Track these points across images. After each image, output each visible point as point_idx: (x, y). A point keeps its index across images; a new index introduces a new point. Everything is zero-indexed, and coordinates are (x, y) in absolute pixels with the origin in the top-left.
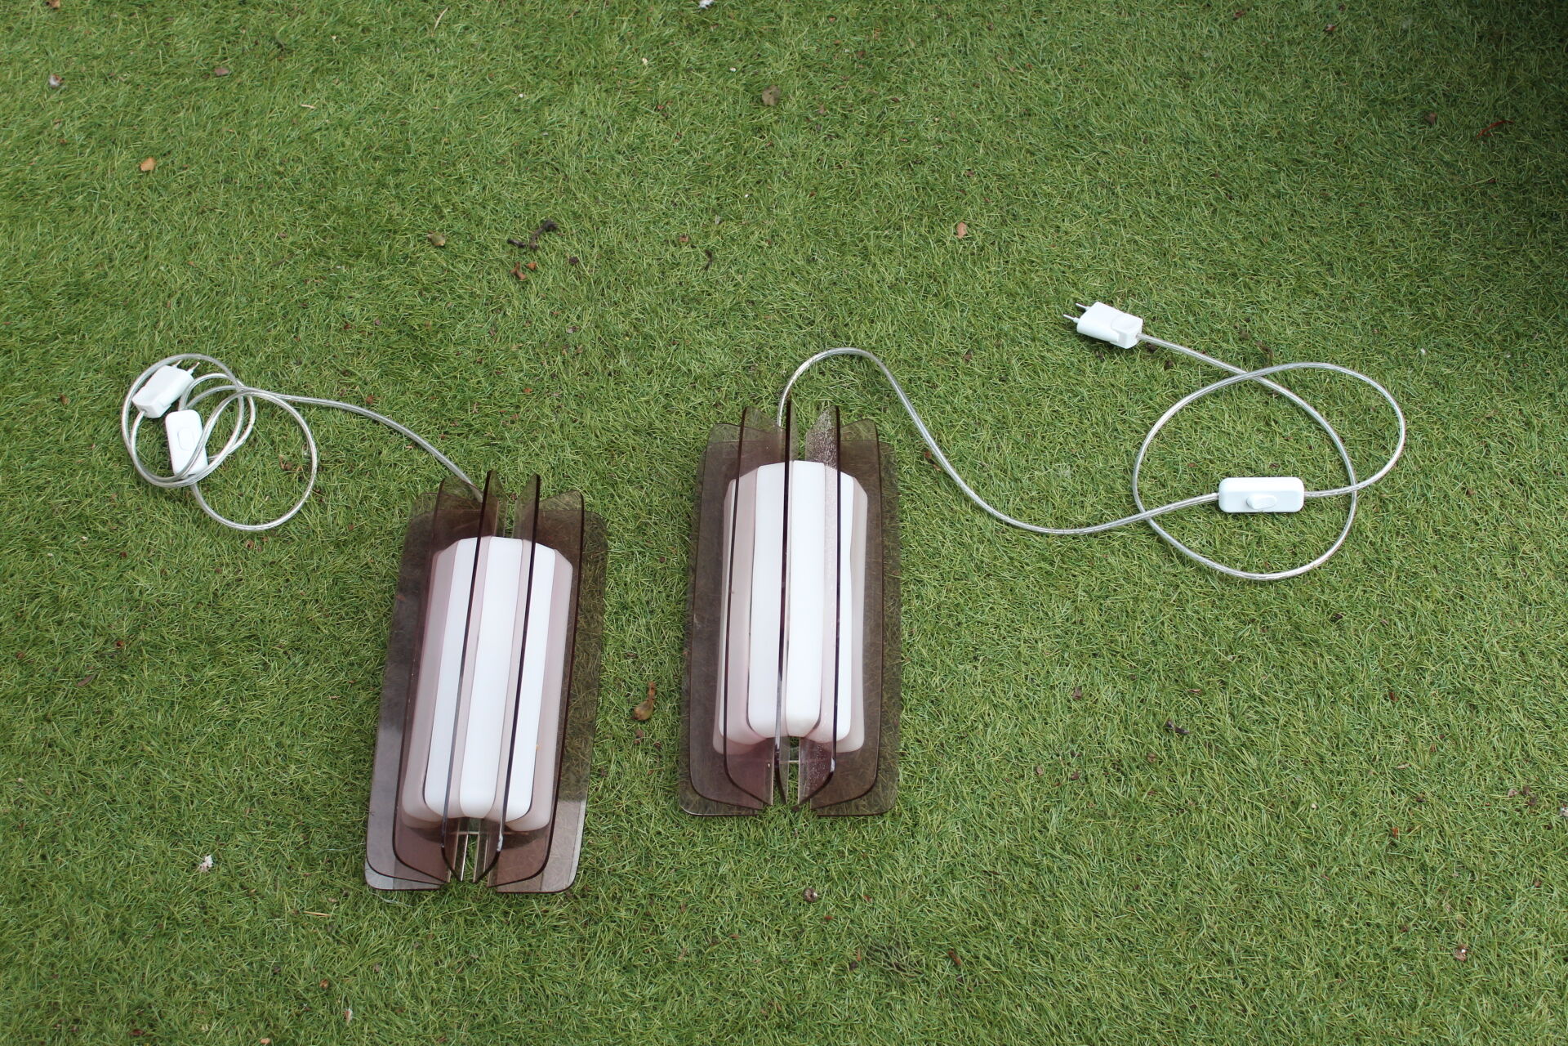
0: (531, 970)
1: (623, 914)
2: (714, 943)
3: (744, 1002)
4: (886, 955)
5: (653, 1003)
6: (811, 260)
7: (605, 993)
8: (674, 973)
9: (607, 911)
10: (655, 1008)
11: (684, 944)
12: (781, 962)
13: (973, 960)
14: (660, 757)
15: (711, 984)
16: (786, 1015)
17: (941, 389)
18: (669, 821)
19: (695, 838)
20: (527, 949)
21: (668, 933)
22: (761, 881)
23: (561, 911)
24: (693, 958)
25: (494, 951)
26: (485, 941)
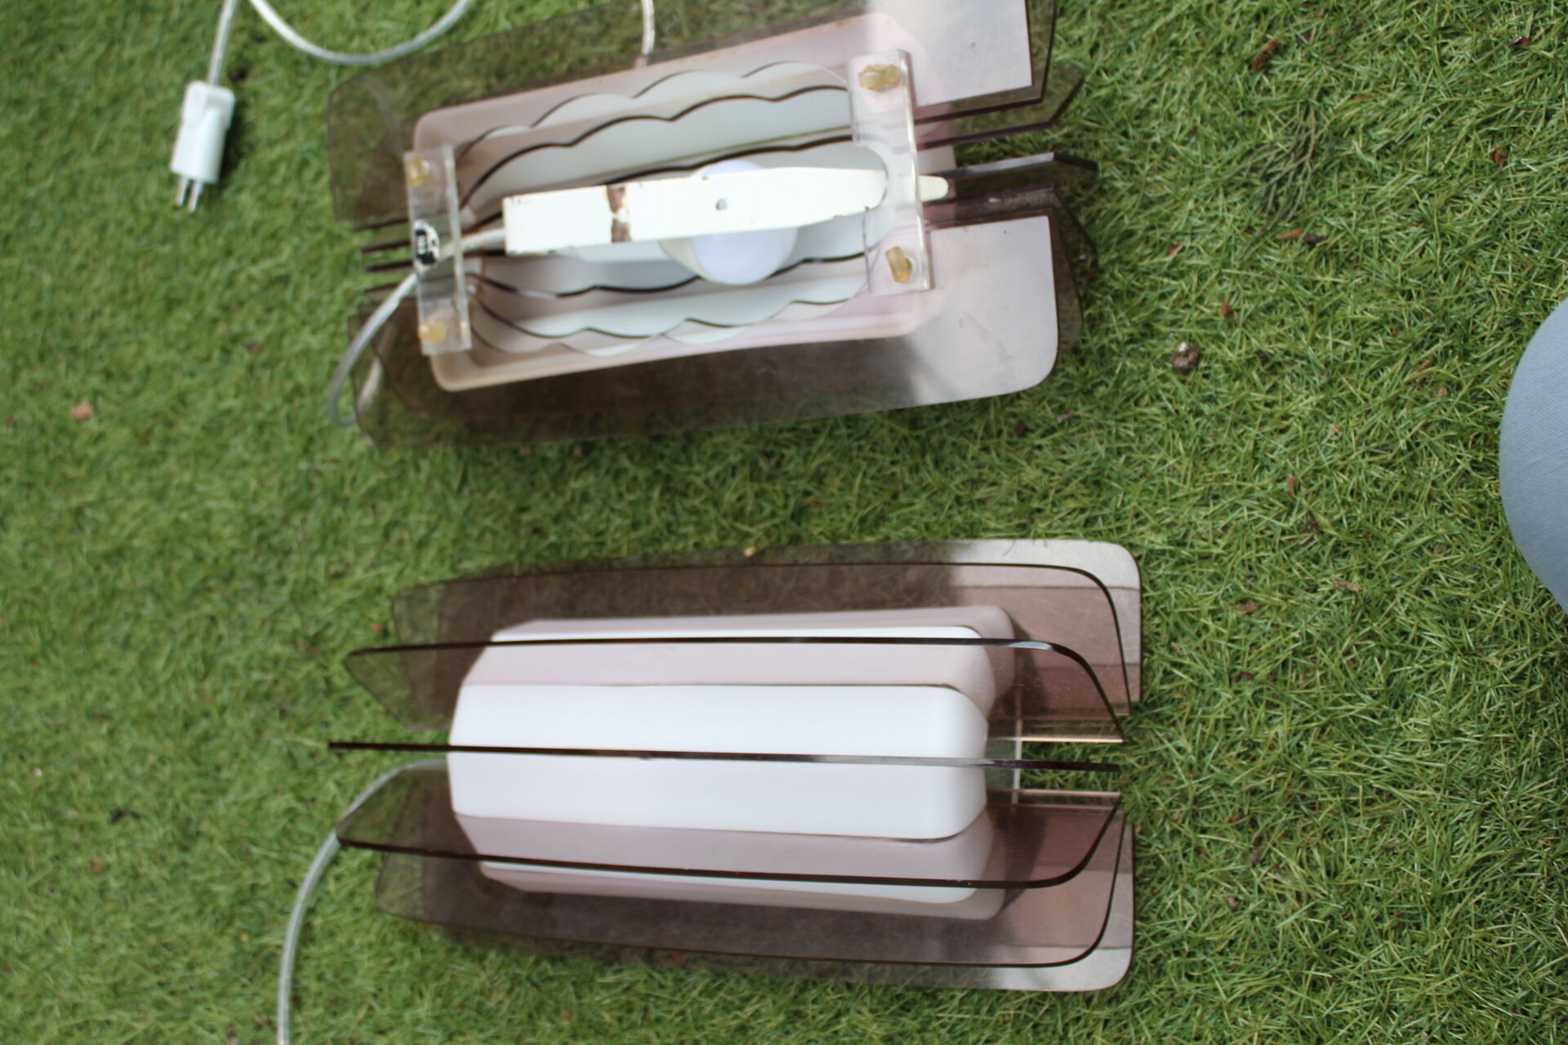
0: (1436, 904)
1: (1280, 729)
2: (1315, 525)
3: (1425, 439)
4: (1280, 183)
5: (1463, 628)
7: (1458, 733)
8: (1391, 595)
9: (1280, 765)
10: (1472, 623)
11: (1325, 589)
12: (1330, 383)
13: (1264, 23)
15: (1399, 515)
16: (1439, 346)
20: (1387, 924)
21: (1312, 624)
22: (1171, 461)
23: (1293, 864)
24: (1354, 562)
25: (1403, 998)
26: (1384, 1021)
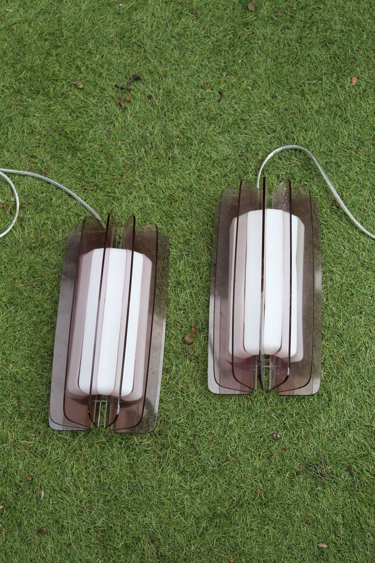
0: (134, 473)
1: (180, 444)
2: (227, 460)
3: (242, 491)
4: (315, 468)
5: (196, 491)
6: (274, 97)
7: (172, 485)
8: (206, 476)
9: (172, 443)
10: (197, 493)
11: (211, 461)
12: (261, 471)
13: (360, 472)
14: (198, 363)
15: (226, 481)
16: (264, 498)
17: (343, 168)
18: (203, 396)
19: (216, 406)
20: (132, 462)
21: (203, 455)
22: (250, 428)
23: (149, 442)
24: (216, 468)
25: (115, 463)
26: (111, 457)
